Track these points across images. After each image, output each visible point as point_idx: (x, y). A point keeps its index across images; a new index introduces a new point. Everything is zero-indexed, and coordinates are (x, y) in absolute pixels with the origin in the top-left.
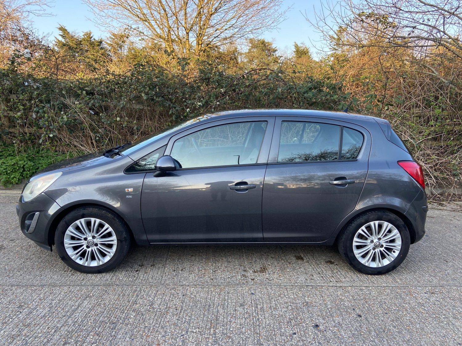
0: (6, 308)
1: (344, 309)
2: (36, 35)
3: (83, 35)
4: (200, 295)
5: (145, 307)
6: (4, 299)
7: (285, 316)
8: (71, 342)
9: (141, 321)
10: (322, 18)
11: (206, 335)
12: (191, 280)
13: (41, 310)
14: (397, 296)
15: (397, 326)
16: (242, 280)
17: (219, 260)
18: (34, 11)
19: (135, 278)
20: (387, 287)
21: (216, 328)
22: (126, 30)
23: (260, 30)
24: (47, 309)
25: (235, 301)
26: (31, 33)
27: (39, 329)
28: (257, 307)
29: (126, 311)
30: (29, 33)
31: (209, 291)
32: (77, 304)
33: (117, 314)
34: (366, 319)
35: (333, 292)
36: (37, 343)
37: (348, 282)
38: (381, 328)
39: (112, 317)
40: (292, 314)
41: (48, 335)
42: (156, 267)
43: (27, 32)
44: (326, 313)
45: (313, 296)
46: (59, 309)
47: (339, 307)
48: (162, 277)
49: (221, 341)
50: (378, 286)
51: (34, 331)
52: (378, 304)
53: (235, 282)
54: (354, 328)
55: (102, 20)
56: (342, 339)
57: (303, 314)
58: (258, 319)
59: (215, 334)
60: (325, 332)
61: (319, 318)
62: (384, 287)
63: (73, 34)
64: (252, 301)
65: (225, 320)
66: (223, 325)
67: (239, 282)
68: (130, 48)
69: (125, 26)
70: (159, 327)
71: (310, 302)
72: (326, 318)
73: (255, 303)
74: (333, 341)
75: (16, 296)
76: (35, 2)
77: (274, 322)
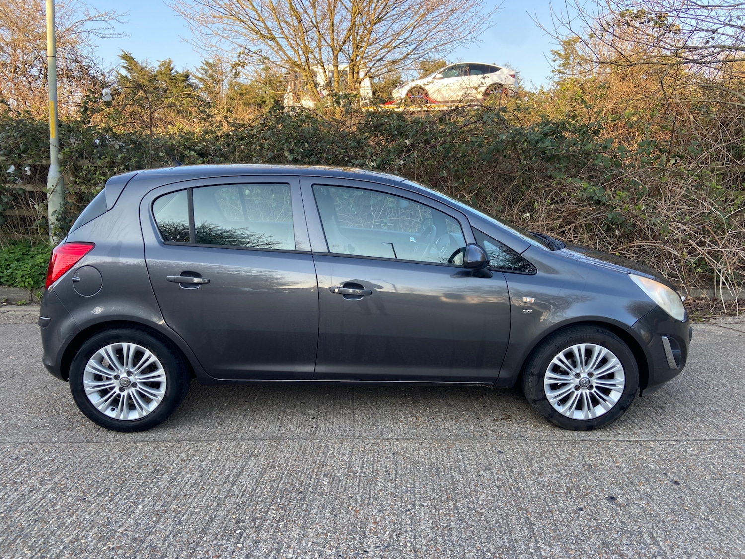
0: (136, 473)
1: (649, 473)
2: (101, 66)
3: (159, 66)
4: (419, 454)
5: (342, 470)
6: (129, 460)
7: (559, 484)
8: (246, 519)
9: (341, 490)
10: (564, 22)
11: (444, 510)
12: (399, 431)
13: (188, 475)
14: (729, 453)
15: (739, 497)
16: (477, 432)
17: (434, 403)
18: (97, 31)
19: (314, 429)
20: (710, 440)
21: (456, 500)
22: (242, 56)
23: (450, 46)
24: (197, 474)
25: (475, 462)
26: (93, 64)
27: (193, 501)
28: (512, 472)
29: (314, 476)
30: (90, 64)
31: (431, 448)
32: (239, 465)
33: (302, 479)
34: (688, 487)
35: (626, 449)
36: (197, 522)
37: (647, 434)
38: (715, 501)
39: (295, 483)
40: (570, 481)
41: (209, 510)
42: (340, 414)
43: (86, 63)
44: (622, 478)
45: (597, 455)
46: (214, 473)
47: (642, 470)
48: (353, 427)
49: (469, 519)
50: (696, 440)
51: (188, 506)
52: (701, 465)
53: (467, 434)
54: (672, 500)
55: (204, 41)
56: (657, 517)
57: (586, 482)
58: (518, 489)
59: (458, 510)
60: (627, 507)
61: (613, 487)
62: (705, 440)
63: (144, 65)
64: (501, 462)
65: (468, 489)
66: (466, 497)
67: (474, 435)
68: (231, 84)
69: (241, 50)
70: (369, 498)
71: (594, 464)
72: (625, 486)
73: (507, 466)
74: (643, 519)
75: (144, 456)
76: (99, 16)
77: (545, 493)
